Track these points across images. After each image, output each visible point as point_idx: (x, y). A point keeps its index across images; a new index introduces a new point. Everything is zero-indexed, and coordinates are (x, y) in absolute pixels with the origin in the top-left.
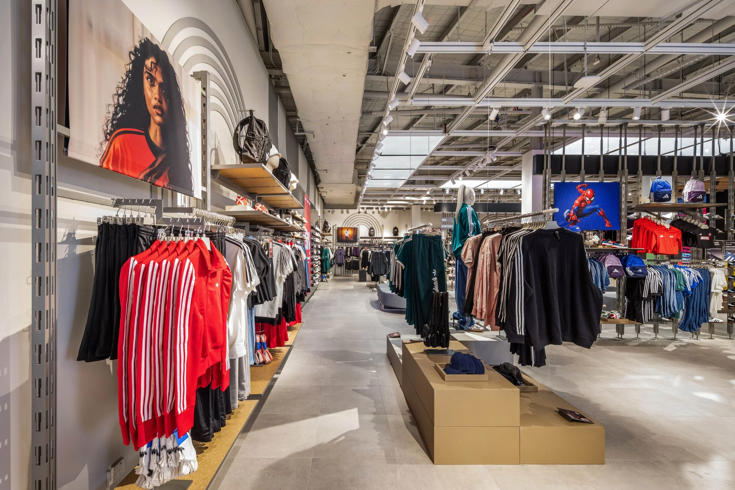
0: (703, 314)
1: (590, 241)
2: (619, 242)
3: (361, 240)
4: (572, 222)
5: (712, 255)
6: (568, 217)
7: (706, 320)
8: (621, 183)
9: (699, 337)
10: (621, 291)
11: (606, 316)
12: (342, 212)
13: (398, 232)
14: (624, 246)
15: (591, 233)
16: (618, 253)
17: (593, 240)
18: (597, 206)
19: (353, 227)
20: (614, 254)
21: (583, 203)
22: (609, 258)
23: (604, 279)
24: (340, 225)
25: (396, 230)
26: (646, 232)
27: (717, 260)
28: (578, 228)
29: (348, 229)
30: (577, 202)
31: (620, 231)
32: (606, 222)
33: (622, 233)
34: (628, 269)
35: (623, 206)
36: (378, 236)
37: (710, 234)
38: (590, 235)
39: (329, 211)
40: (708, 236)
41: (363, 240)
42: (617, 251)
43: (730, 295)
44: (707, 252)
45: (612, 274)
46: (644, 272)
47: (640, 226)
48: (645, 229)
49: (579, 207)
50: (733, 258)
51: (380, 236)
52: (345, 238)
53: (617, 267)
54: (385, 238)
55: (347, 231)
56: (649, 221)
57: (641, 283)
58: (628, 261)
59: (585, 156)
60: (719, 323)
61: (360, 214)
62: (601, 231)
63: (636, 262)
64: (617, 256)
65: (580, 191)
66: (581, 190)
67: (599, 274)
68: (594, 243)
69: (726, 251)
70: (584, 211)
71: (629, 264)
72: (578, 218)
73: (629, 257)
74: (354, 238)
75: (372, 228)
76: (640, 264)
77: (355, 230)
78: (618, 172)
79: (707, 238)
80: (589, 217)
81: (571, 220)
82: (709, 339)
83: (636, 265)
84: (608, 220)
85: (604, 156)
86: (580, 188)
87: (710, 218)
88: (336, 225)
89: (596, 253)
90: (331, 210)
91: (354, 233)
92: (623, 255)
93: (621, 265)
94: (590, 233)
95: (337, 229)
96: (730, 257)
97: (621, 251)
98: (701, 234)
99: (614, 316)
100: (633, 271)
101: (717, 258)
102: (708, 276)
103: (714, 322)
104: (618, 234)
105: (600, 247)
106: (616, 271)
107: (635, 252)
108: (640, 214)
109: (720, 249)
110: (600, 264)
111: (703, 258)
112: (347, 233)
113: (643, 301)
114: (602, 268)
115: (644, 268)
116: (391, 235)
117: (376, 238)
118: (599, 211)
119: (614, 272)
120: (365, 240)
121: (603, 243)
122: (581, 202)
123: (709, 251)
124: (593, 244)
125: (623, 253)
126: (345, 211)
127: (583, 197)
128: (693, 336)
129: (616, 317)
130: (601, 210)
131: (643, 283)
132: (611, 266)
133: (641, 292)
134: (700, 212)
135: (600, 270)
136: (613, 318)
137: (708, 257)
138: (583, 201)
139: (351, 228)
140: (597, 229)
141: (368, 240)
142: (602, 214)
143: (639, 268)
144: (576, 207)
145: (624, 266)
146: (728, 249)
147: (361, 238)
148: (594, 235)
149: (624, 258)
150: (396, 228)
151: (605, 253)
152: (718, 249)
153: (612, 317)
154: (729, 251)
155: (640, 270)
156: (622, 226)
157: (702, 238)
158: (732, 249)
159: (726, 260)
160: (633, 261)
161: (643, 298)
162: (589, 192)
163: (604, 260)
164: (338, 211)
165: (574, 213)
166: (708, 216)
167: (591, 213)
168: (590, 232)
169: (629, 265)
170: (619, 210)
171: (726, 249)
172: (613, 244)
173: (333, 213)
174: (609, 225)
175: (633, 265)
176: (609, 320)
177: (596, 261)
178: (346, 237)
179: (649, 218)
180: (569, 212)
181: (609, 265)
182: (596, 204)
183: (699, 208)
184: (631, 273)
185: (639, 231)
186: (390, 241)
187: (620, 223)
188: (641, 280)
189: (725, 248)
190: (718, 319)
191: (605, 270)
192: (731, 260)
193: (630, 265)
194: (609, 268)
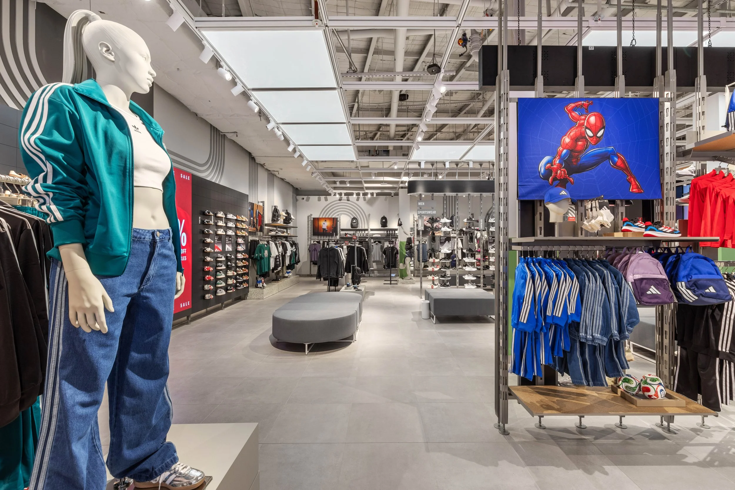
1: (593, 221)
2: (660, 224)
3: (342, 232)
4: (557, 182)
6: (549, 171)
8: (661, 100)
10: (666, 328)
11: (633, 389)
12: (319, 200)
13: (386, 222)
14: (672, 232)
15: (595, 203)
16: (658, 248)
17: (600, 218)
18: (611, 148)
19: (333, 217)
20: (649, 252)
21: (580, 143)
22: (637, 260)
23: (625, 310)
24: (316, 215)
25: (384, 220)
26: (720, 201)
28: (563, 193)
29: (325, 219)
30: (567, 140)
31: (662, 201)
32: (630, 183)
33: (665, 206)
34: (682, 286)
35: (667, 149)
36: (363, 228)
38: (594, 209)
39: (303, 199)
41: (344, 232)
42: (657, 243)
45: (645, 299)
46: (721, 293)
47: (706, 189)
48: (717, 195)
49: (572, 150)
51: (366, 228)
52: (322, 230)
53: (657, 282)
54: (372, 230)
55: (325, 222)
56: (724, 177)
57: (713, 317)
58: (682, 267)
59: (585, 49)
61: (342, 201)
62: (622, 201)
63: (700, 267)
64: (656, 256)
65: (572, 116)
66: (575, 114)
67: (613, 298)
68: (602, 225)
70: (583, 158)
71: (683, 273)
72: (570, 174)
73: (684, 257)
74: (334, 229)
75: (354, 218)
76: (710, 274)
77: (335, 221)
78: (656, 80)
80: (592, 172)
81: (555, 179)
83: (700, 277)
84: (634, 178)
85: (624, 49)
86: (574, 109)
88: (311, 215)
89: (609, 249)
90: (305, 197)
91: (333, 225)
92: (670, 253)
93: (664, 276)
94: (594, 205)
95: (312, 219)
97: (665, 245)
99: (652, 393)
100: (694, 292)
104: (657, 209)
105: (618, 235)
106: (653, 290)
107: (695, 245)
108: (704, 167)
110: (615, 275)
112: (325, 225)
113: (718, 359)
114: (620, 284)
115: (718, 283)
116: (379, 226)
117: (360, 230)
118: (616, 159)
119: (649, 293)
120: (346, 232)
121: (625, 228)
122: (575, 140)
124: (599, 228)
125: (669, 249)
126: (323, 198)
127: (579, 129)
129: (656, 395)
130: (618, 157)
131: (718, 318)
132: (642, 280)
133: (713, 338)
135: (616, 289)
136: (650, 396)
138: (581, 137)
139: (330, 219)
140: (612, 198)
141: (352, 232)
142: (622, 166)
143: (710, 283)
144: (565, 151)
145: (673, 278)
147: (343, 230)
148: (601, 208)
149: (671, 259)
150: (384, 218)
151: (628, 249)
153: (647, 394)
155: (712, 290)
156: (665, 191)
160: (694, 267)
161: (718, 353)
162: (593, 119)
163: (627, 263)
164: (314, 199)
165: (560, 164)
167: (597, 164)
168: (593, 202)
169: (684, 277)
170: (658, 157)
172: (646, 228)
173: (308, 200)
174: (637, 188)
175: (694, 277)
176: (640, 402)
177: (607, 267)
178: (324, 229)
179: (725, 172)
180: (550, 162)
181: (638, 277)
182: (609, 145)
184: (689, 296)
185: (704, 201)
186: (377, 234)
187: (661, 185)
188: (713, 311)
191: (628, 288)
193: (688, 276)
194: (638, 283)
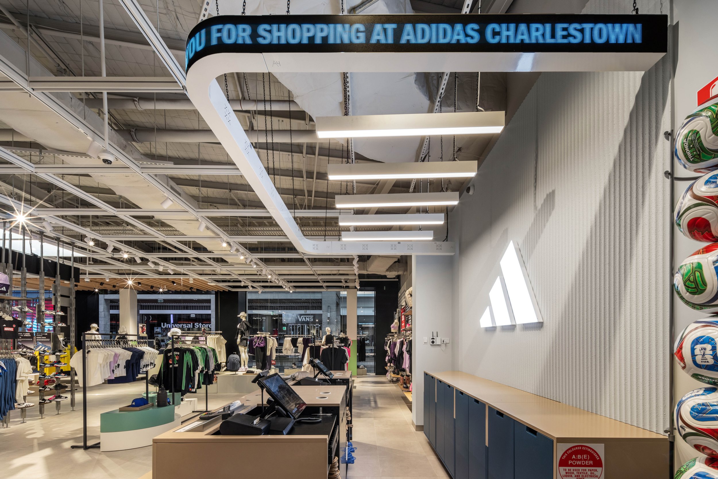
0: (9, 402)
5: (23, 345)
7: (12, 408)
9: (8, 425)
27: (28, 350)
37: (14, 326)
40: (12, 327)
43: (41, 380)
44: (17, 343)
50: (43, 348)
60: (30, 407)
69: (37, 341)
79: (11, 329)
82: (23, 423)
87: (21, 310)
96: (41, 347)
98: (5, 325)
101: (28, 348)
102: (14, 365)
103: (26, 407)
109: (31, 339)
111: (14, 349)
123: (20, 341)
128: (3, 425)
134: (9, 304)
137: (19, 347)
146: (39, 340)
152: (29, 339)
154: (40, 341)
157: (6, 329)
158: (42, 340)
159: (38, 349)
166: (19, 308)
171: (37, 340)
183: (8, 300)
189: (36, 338)
190: (29, 404)
192: (42, 349)
